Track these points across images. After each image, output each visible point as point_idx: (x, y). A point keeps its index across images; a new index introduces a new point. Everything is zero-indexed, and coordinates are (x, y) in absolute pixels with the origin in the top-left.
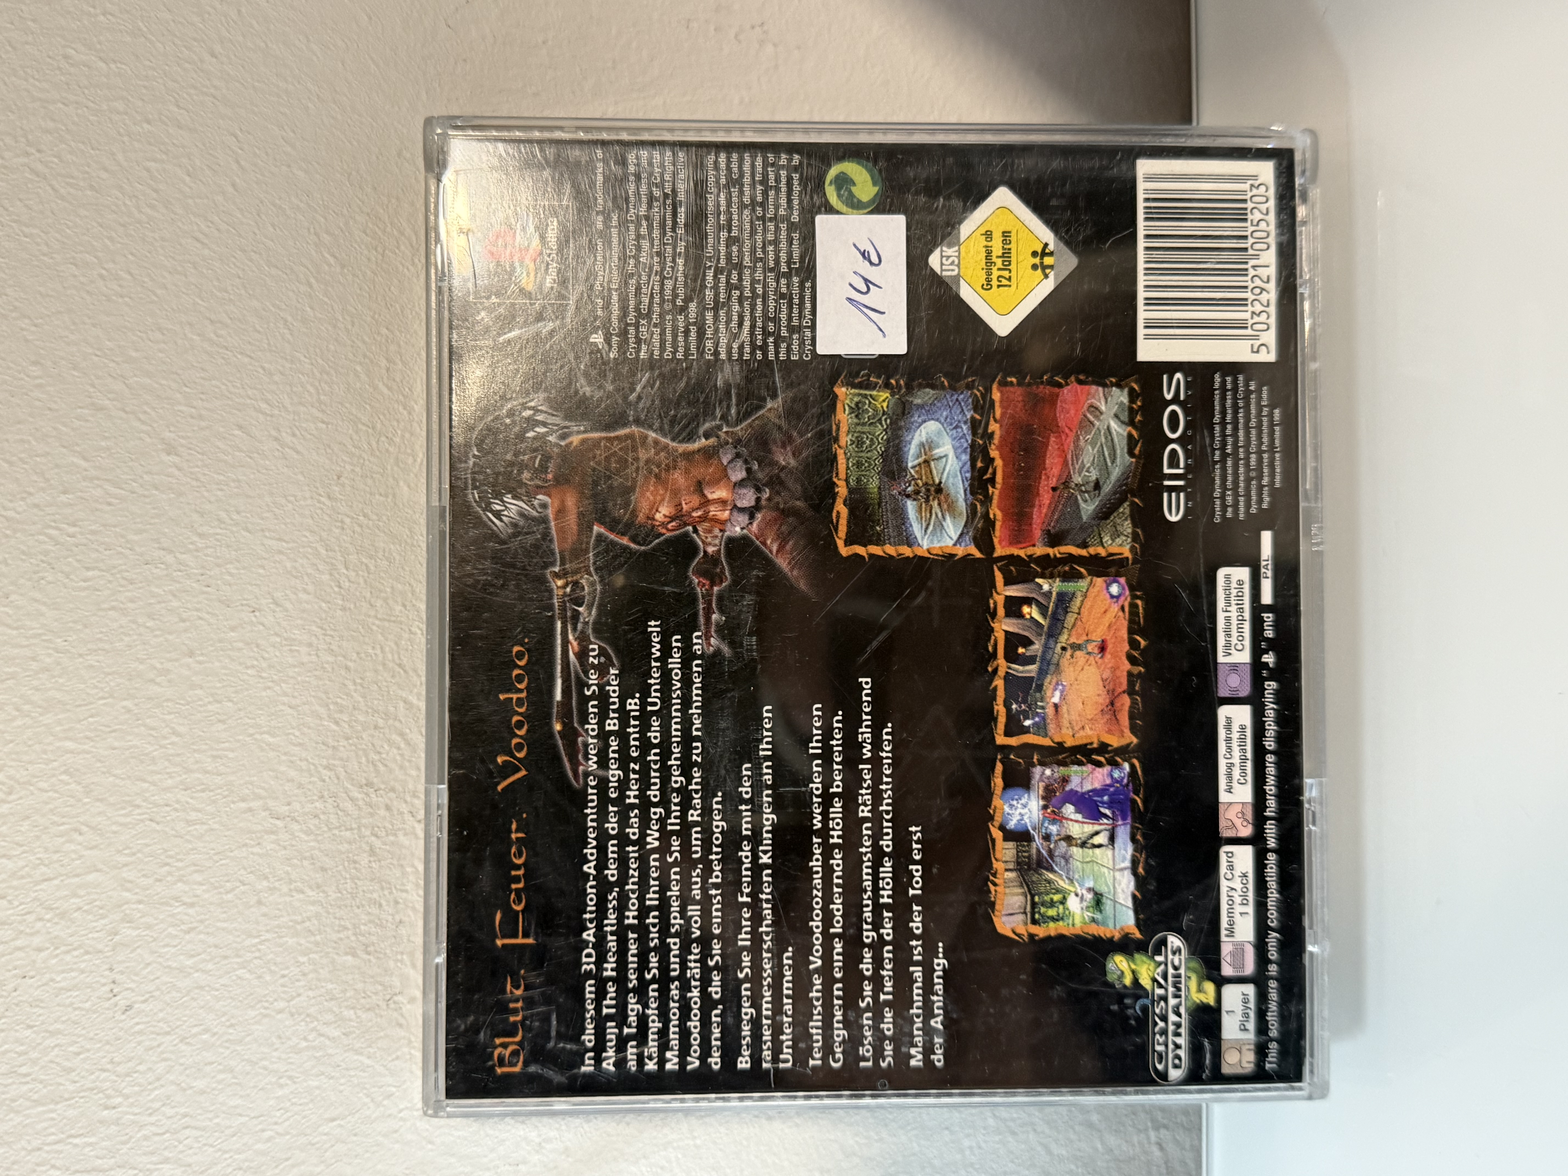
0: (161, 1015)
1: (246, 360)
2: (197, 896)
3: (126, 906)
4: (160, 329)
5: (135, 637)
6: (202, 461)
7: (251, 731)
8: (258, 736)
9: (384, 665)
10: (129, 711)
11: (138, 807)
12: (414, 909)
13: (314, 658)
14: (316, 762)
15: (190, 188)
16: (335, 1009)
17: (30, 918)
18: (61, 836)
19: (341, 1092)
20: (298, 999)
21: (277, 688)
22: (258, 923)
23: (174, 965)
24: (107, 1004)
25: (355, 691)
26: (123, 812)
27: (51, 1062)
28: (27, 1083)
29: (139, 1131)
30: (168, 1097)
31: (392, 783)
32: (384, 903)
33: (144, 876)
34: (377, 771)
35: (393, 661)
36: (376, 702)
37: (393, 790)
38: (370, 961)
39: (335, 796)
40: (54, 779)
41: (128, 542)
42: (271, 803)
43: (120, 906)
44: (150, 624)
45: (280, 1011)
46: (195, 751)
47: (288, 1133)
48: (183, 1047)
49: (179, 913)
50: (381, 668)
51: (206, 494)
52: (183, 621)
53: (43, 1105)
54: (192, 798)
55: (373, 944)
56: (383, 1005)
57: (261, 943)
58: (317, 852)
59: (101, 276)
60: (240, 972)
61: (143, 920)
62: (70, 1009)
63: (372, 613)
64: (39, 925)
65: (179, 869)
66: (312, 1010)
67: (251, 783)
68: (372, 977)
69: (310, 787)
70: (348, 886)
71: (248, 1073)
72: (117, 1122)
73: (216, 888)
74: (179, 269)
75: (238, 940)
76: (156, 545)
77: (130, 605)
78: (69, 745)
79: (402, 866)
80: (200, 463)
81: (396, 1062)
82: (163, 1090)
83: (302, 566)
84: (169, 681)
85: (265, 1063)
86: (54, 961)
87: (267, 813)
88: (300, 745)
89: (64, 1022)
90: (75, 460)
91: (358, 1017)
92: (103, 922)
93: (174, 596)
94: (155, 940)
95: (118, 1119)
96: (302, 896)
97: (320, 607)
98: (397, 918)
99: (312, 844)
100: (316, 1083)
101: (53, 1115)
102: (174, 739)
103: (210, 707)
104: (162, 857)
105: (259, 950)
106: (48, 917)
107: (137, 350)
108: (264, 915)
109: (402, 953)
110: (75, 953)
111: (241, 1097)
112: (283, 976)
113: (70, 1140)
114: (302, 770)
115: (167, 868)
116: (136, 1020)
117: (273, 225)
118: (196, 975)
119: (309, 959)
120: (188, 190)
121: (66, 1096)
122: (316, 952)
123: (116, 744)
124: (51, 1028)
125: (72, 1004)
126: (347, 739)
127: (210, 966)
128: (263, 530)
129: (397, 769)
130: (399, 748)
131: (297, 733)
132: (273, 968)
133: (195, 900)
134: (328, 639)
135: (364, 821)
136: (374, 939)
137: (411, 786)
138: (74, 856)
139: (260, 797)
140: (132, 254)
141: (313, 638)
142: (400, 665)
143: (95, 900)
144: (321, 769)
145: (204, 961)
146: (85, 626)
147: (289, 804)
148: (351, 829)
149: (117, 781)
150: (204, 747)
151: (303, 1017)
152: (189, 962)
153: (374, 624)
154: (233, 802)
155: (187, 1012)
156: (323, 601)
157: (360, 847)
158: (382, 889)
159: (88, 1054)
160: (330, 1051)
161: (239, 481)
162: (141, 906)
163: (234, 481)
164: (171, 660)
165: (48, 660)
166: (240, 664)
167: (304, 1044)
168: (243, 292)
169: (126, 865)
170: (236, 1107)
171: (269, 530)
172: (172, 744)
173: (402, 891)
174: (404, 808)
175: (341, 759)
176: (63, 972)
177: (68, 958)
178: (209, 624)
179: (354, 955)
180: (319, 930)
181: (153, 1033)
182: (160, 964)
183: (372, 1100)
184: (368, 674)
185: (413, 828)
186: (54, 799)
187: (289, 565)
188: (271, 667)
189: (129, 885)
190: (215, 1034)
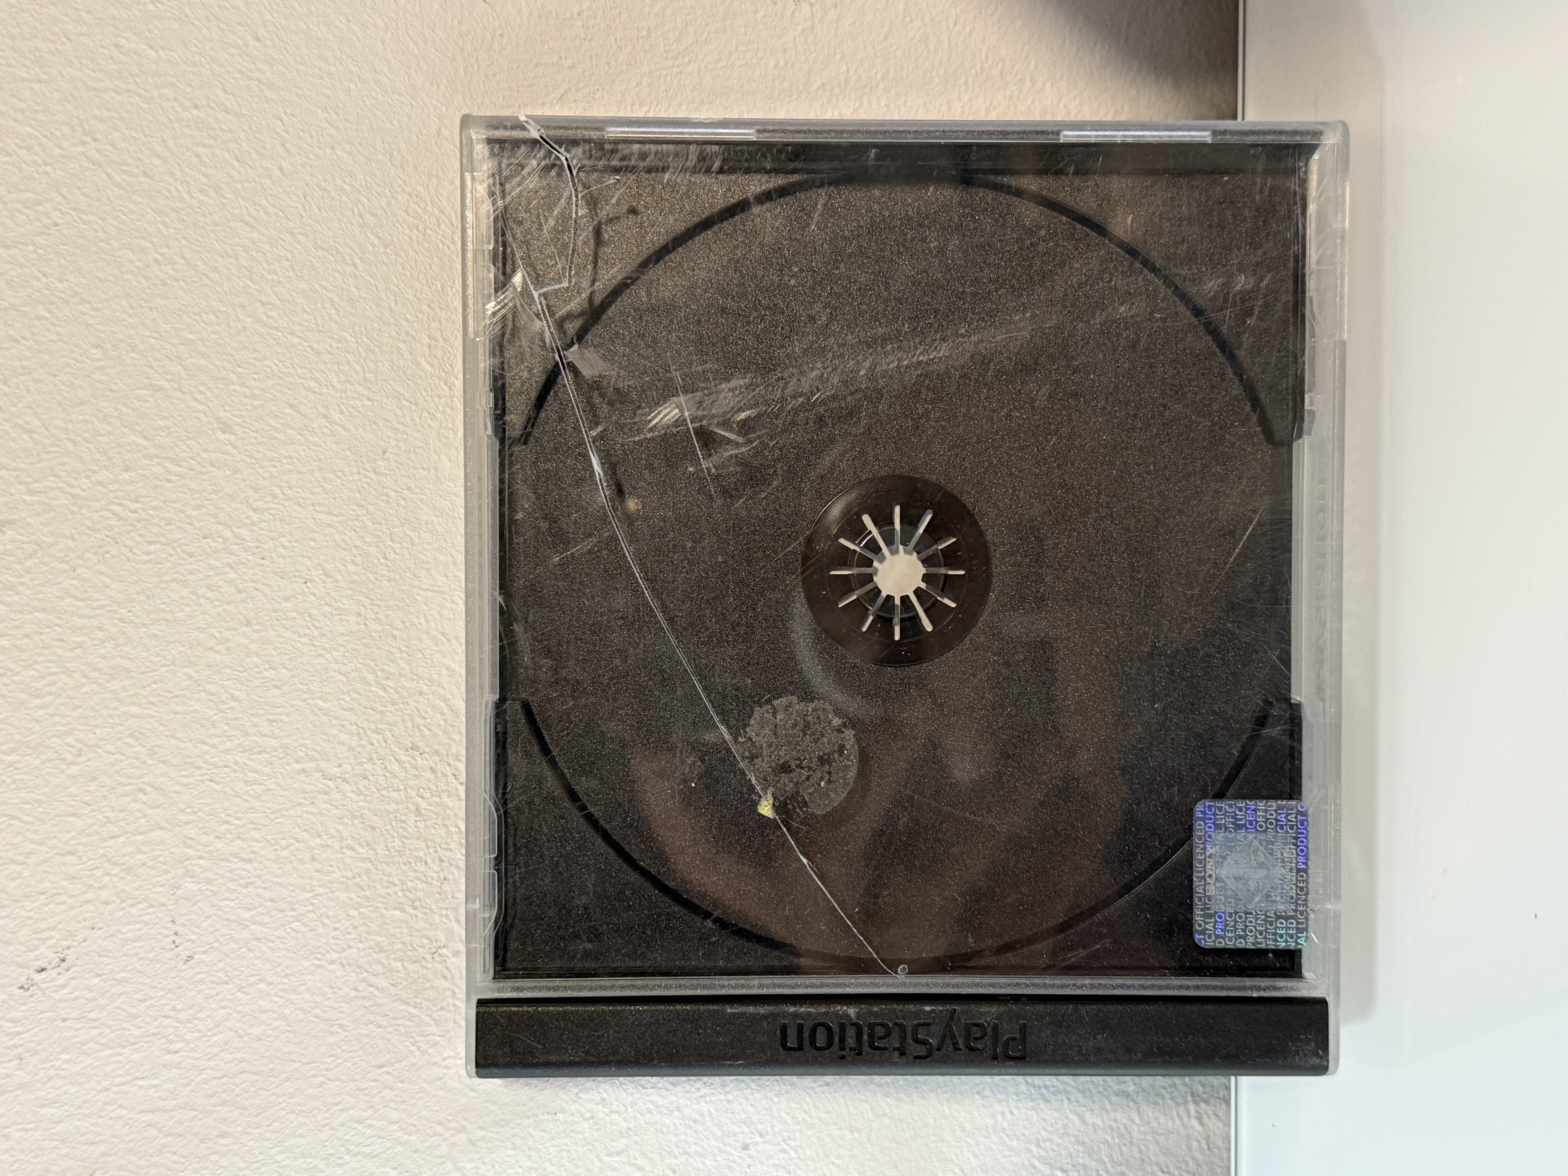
0: (220, 965)
1: (296, 340)
2: (253, 853)
3: (187, 863)
4: (214, 313)
5: (195, 608)
6: (256, 438)
7: (306, 696)
8: (310, 701)
9: (428, 633)
10: (190, 678)
11: (199, 768)
12: (458, 867)
13: (362, 627)
14: (365, 726)
15: (239, 172)
16: (383, 961)
17: (98, 873)
18: (127, 796)
19: (388, 1040)
20: (349, 951)
21: (328, 656)
22: (311, 878)
23: (233, 918)
24: (169, 955)
25: (401, 658)
26: (185, 773)
27: (119, 1008)
28: (96, 1027)
29: (199, 1074)
30: (226, 1043)
31: (436, 747)
32: (429, 861)
33: (205, 833)
34: (422, 735)
35: (437, 629)
36: (420, 669)
37: (437, 753)
38: (416, 916)
39: (382, 759)
40: (119, 743)
41: (186, 517)
42: (324, 765)
43: (182, 863)
44: (209, 594)
45: (332, 962)
46: (252, 715)
47: (338, 1079)
48: (240, 995)
49: (237, 869)
50: (425, 637)
51: (260, 470)
52: (240, 592)
53: (111, 1048)
54: (250, 759)
55: (420, 900)
56: (429, 957)
57: (313, 898)
58: (366, 811)
59: (157, 261)
60: (295, 925)
61: (203, 875)
62: (135, 959)
63: (417, 583)
64: (107, 879)
65: (237, 827)
66: (362, 961)
67: (305, 746)
68: (419, 931)
69: (360, 750)
70: (396, 845)
71: (301, 1021)
72: (178, 1066)
73: (272, 845)
74: (231, 252)
75: (292, 894)
76: (213, 520)
77: (190, 577)
78: (134, 709)
79: (446, 826)
80: (253, 441)
81: (442, 1013)
82: (221, 1036)
83: (350, 538)
84: (228, 649)
85: (317, 1011)
86: (121, 914)
87: (320, 774)
88: (350, 709)
89: (130, 971)
90: (135, 439)
91: (405, 969)
92: (164, 876)
93: (231, 568)
94: (214, 894)
95: (180, 1063)
96: (352, 853)
97: (368, 578)
98: (442, 875)
99: (361, 804)
100: (366, 1032)
101: (120, 1058)
102: (233, 704)
103: (266, 674)
104: (222, 816)
105: (312, 904)
106: (115, 872)
107: (191, 333)
108: (318, 871)
109: (447, 909)
110: (141, 906)
111: (295, 1043)
112: (335, 929)
113: (136, 1082)
114: (352, 734)
115: (226, 826)
116: (198, 970)
117: (319, 208)
118: (253, 927)
119: (360, 913)
120: (237, 174)
121: (132, 1040)
122: (366, 907)
123: (178, 708)
124: (118, 976)
125: (137, 954)
126: (394, 704)
127: (267, 919)
128: (313, 505)
129: (441, 733)
130: (442, 714)
131: (348, 699)
132: (326, 921)
133: (252, 856)
134: (375, 609)
135: (410, 783)
136: (421, 895)
137: (454, 750)
138: (139, 815)
139: (313, 759)
140: (184, 238)
141: (362, 609)
142: (443, 634)
143: (158, 857)
144: (369, 733)
145: (261, 914)
146: (148, 597)
147: (340, 766)
148: (398, 790)
149: (180, 743)
150: (260, 711)
151: (354, 967)
152: (247, 915)
153: (418, 594)
154: (288, 764)
155: (245, 963)
156: (371, 572)
157: (408, 808)
158: (428, 847)
159: (152, 1001)
160: (378, 1001)
161: (290, 457)
162: (201, 862)
163: (285, 457)
164: (229, 629)
165: (113, 629)
166: (294, 633)
167: (354, 993)
168: (291, 274)
169: (187, 823)
170: (289, 1054)
171: (319, 504)
172: (231, 708)
173: (446, 849)
174: (448, 771)
175: (389, 724)
176: (128, 924)
177: (134, 911)
178: (265, 595)
179: (402, 910)
180: (369, 886)
181: (212, 982)
182: (219, 916)
183: (419, 1049)
184: (413, 642)
185: (457, 790)
186: (120, 761)
187: (338, 537)
188: (323, 635)
189: (189, 842)
190: (270, 984)
